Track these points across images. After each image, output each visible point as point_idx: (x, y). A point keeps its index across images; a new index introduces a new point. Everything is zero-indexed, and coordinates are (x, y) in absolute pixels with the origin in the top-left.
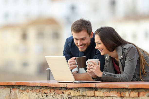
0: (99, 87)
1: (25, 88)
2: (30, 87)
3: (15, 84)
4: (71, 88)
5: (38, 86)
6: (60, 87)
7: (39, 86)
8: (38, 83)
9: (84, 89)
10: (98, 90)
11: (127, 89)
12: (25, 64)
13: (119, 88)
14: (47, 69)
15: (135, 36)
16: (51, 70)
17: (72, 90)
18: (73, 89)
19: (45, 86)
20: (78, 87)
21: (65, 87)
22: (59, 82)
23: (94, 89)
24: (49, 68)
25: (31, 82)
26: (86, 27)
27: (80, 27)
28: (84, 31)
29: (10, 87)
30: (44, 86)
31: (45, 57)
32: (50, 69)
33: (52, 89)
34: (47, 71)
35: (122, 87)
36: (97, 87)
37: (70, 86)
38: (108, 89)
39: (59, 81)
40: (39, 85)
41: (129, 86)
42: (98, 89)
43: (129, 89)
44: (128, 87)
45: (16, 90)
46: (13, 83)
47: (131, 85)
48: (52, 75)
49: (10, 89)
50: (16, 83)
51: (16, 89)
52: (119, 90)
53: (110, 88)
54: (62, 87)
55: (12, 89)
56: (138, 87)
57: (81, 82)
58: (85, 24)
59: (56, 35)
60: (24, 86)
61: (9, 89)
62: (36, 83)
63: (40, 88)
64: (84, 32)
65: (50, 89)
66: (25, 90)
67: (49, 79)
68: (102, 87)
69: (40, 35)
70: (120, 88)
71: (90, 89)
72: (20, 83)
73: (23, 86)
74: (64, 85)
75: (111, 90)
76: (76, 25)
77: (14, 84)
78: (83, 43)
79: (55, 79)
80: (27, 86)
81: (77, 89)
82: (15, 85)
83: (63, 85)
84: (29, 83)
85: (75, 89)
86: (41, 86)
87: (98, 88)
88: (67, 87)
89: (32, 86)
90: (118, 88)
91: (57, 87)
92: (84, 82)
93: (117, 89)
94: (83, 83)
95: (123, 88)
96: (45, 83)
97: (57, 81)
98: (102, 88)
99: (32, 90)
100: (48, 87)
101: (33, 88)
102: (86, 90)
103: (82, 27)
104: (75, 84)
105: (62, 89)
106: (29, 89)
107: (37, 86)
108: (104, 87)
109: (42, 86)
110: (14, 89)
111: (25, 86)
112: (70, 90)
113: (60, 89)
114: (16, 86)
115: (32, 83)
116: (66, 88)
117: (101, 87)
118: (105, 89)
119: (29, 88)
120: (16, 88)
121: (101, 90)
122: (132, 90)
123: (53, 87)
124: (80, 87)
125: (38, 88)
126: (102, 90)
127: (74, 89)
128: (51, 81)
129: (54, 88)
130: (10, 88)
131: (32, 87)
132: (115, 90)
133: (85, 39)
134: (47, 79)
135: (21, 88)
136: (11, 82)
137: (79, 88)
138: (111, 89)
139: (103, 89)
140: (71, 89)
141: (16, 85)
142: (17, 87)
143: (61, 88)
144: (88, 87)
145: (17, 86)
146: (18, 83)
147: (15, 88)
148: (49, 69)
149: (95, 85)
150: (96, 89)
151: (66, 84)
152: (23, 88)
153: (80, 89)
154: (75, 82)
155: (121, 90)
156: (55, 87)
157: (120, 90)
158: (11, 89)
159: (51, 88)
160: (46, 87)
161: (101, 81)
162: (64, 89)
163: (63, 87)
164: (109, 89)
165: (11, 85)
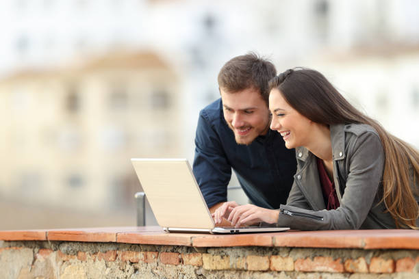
0: (283, 245)
1: (76, 247)
2: (89, 245)
3: (47, 238)
4: (205, 248)
5: (110, 243)
6: (173, 246)
7: (115, 243)
8: (111, 234)
9: (239, 252)
10: (280, 253)
11: (362, 251)
12: (75, 181)
13: (339, 249)
14: (136, 196)
15: (383, 102)
16: (148, 197)
17: (207, 253)
18: (209, 251)
19: (131, 242)
20: (224, 245)
21: (188, 245)
22: (171, 232)
23: (268, 249)
24: (142, 191)
25: (92, 232)
26: (258, 79)
27: (242, 77)
28: (252, 89)
29: (33, 246)
30: (129, 244)
31: (132, 159)
32: (145, 195)
33: (150, 251)
34: (135, 199)
35: (348, 246)
36: (277, 245)
37: (201, 242)
38: (308, 251)
39: (170, 229)
40: (114, 241)
41: (366, 241)
42: (281, 249)
43: (369, 251)
44: (366, 244)
45: (48, 254)
46: (41, 233)
47: (372, 241)
48: (152, 211)
49: (34, 252)
50: (50, 233)
51: (49, 251)
52: (340, 252)
53: (314, 249)
54: (178, 246)
55: (38, 252)
56: (394, 245)
57: (232, 231)
58: (258, 70)
59: (163, 100)
60: (72, 243)
61: (31, 251)
62: (105, 234)
63: (118, 249)
64: (252, 92)
65: (146, 251)
66: (76, 253)
67: (142, 223)
68: (291, 245)
69: (119, 98)
70: (342, 246)
71: (258, 252)
72: (62, 233)
73: (68, 242)
74: (185, 240)
75: (316, 253)
76: (230, 71)
77: (44, 238)
78: (245, 123)
79: (158, 222)
80: (80, 242)
81: (220, 250)
82: (47, 241)
83: (181, 238)
84: (87, 235)
85: (216, 250)
86: (120, 243)
87: (279, 247)
88: (194, 245)
89: (96, 243)
90: (335, 249)
91: (164, 246)
92: (241, 230)
93: (332, 252)
94: (237, 233)
95: (352, 249)
96: (131, 234)
97: (165, 229)
98: (291, 249)
99: (95, 253)
100: (139, 245)
101: (98, 248)
102: (247, 253)
103: (248, 78)
104: (216, 236)
105: (180, 251)
106: (85, 250)
107: (108, 241)
108: (296, 246)
109: (123, 241)
110: (44, 251)
111: (74, 242)
112: (202, 253)
113: (173, 251)
114: (50, 243)
115: (94, 234)
116: (190, 249)
117: (288, 245)
118: (300, 250)
119: (85, 247)
120: (51, 249)
121: (289, 252)
122: (374, 253)
123: (154, 246)
124: (230, 245)
125: (111, 249)
126: (292, 252)
127: (212, 252)
128: (148, 228)
129: (155, 248)
130: (31, 248)
131: (96, 245)
132: (329, 252)
133: (252, 112)
134: (135, 222)
135: (64, 248)
136: (36, 232)
137: (226, 248)
138: (317, 251)
139: (294, 250)
140: (206, 250)
141: (51, 241)
142: (52, 246)
143: (175, 249)
144: (252, 244)
145: (53, 242)
146: (55, 233)
147: (45, 249)
148: (142, 194)
149: (271, 240)
150: (273, 250)
151: (191, 238)
152: (70, 249)
153: (229, 252)
154: (214, 231)
155: (345, 253)
156: (160, 246)
157: (342, 253)
158: (36, 250)
159: (149, 248)
160: (133, 244)
161: (288, 229)
162: (185, 249)
163: (182, 247)
164: (311, 250)
165: (36, 239)
